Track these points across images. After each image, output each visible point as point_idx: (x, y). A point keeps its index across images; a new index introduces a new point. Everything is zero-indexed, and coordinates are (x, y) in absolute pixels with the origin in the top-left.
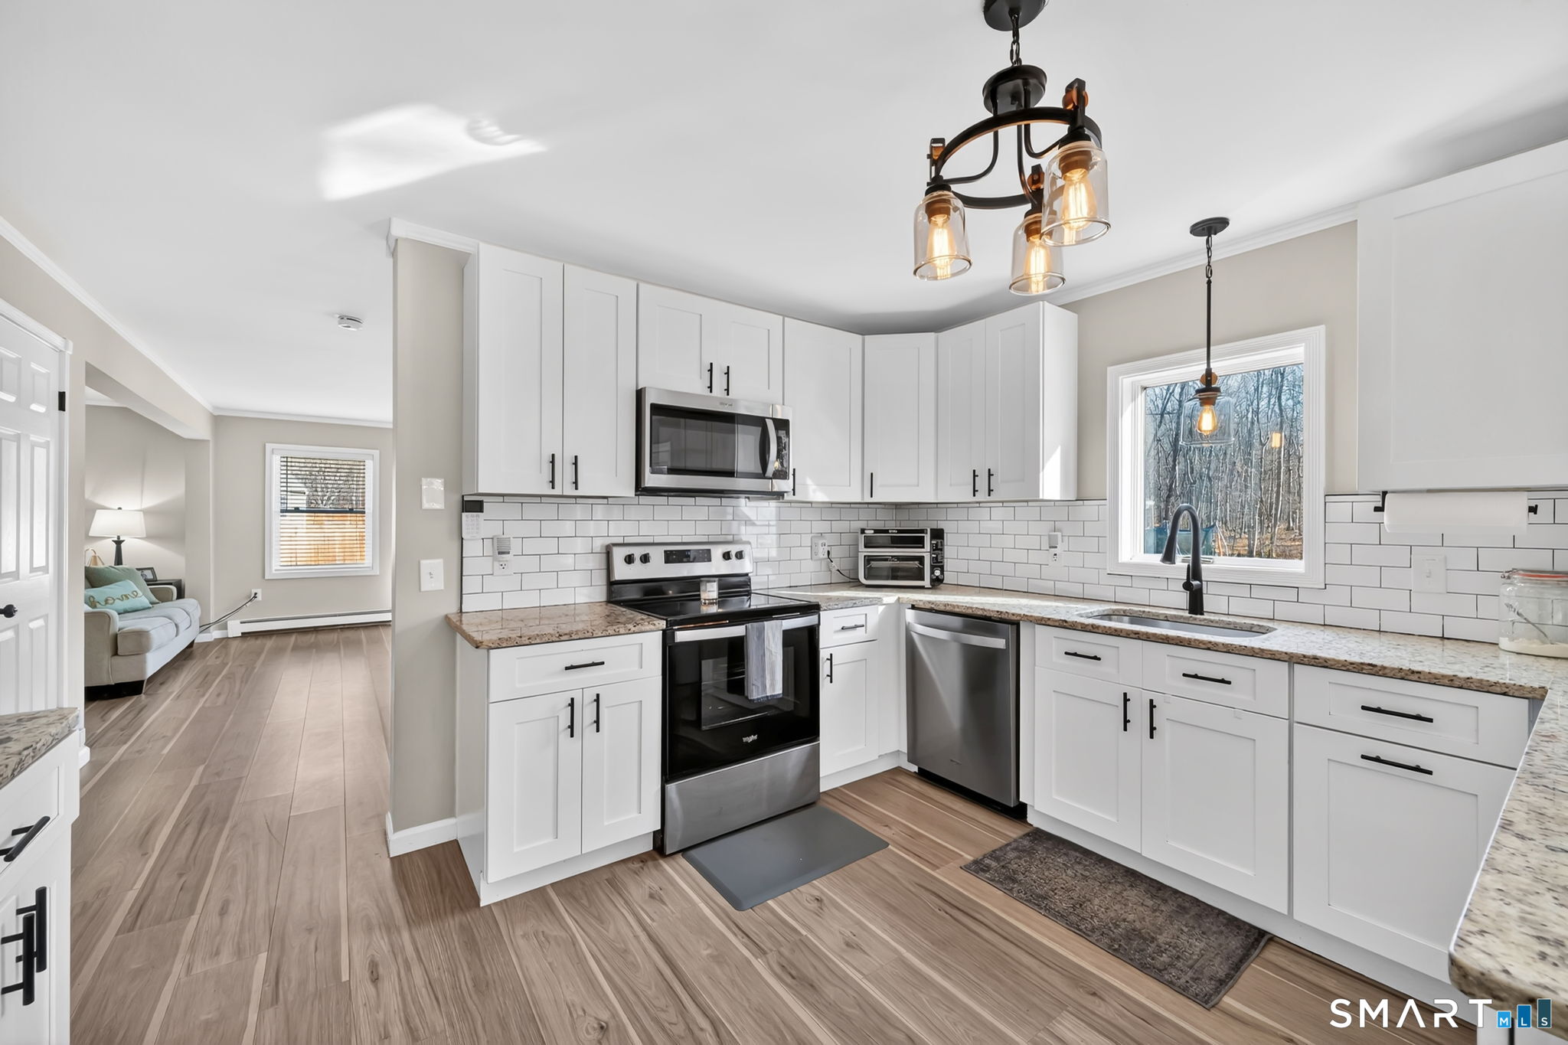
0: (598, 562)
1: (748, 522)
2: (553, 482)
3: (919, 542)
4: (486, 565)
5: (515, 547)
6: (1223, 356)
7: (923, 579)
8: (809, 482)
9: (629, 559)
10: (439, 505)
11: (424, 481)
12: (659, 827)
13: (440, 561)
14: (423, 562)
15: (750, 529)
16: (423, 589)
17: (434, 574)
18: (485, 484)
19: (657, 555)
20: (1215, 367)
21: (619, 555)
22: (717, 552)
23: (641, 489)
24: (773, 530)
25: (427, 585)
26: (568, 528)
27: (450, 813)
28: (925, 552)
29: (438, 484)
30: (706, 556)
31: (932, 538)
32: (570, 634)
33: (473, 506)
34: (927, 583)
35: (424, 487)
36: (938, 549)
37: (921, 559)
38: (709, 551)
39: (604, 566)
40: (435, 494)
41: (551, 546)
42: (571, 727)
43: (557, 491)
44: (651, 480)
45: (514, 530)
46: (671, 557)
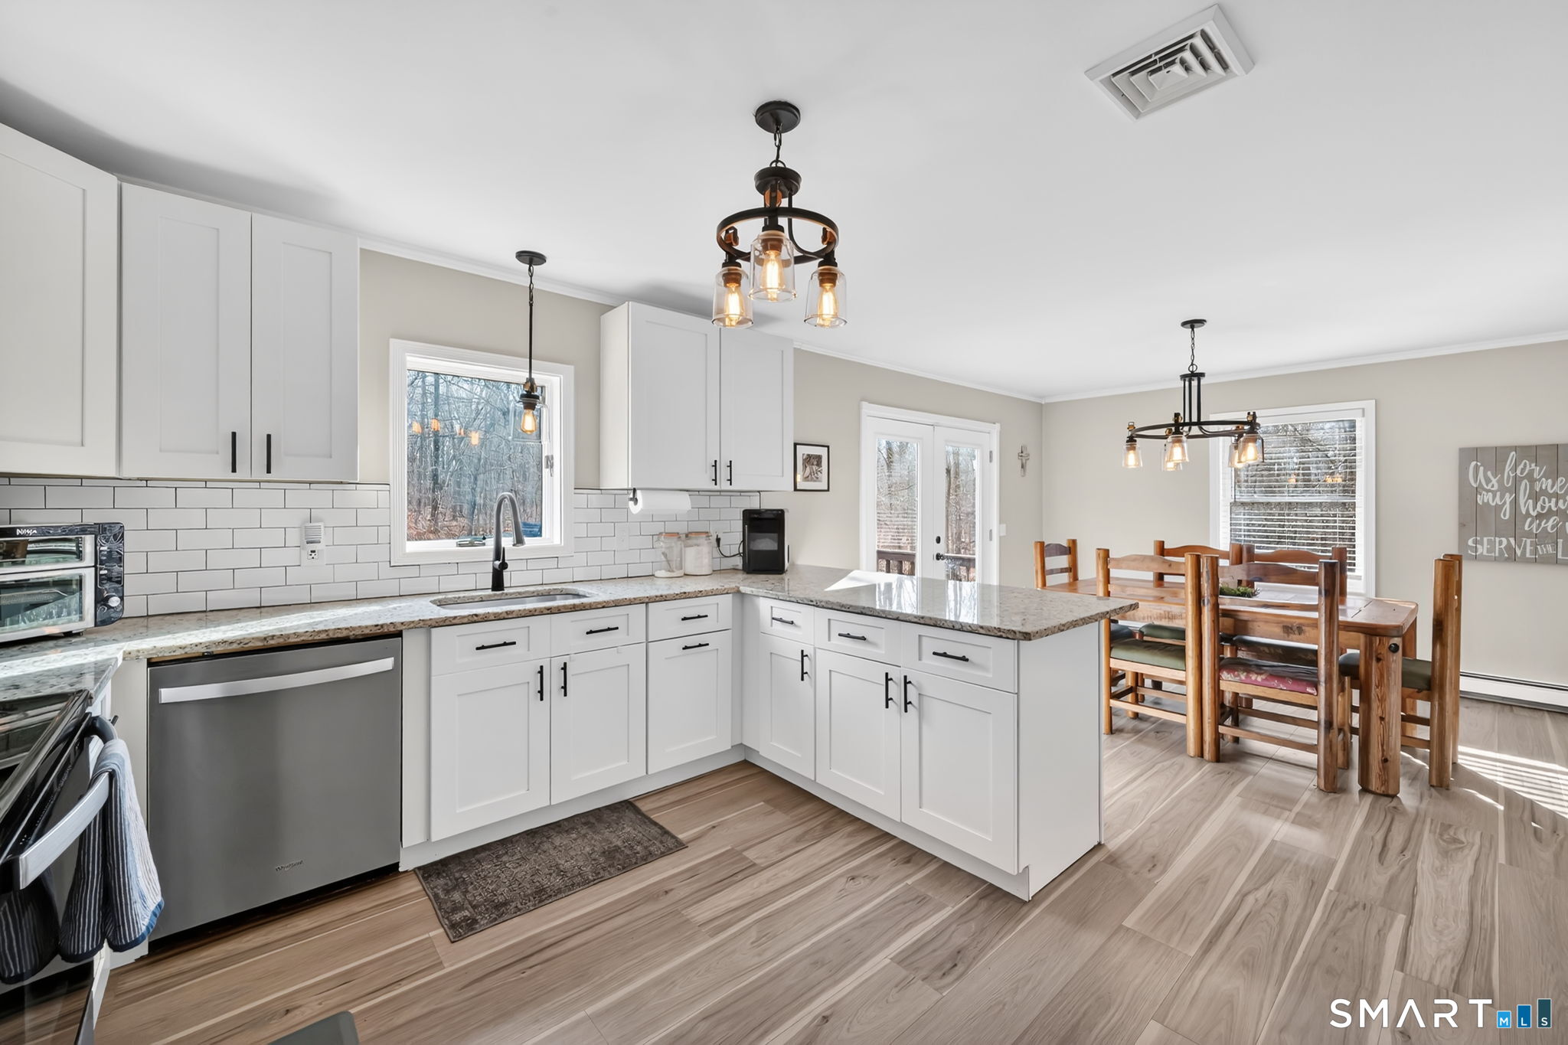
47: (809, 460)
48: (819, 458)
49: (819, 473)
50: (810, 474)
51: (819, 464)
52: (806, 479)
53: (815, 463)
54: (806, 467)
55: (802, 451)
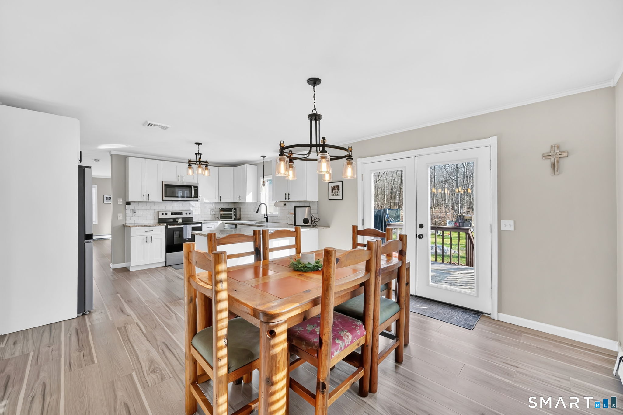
0: (156, 214)
1: (193, 206)
2: (144, 199)
3: (231, 211)
4: (131, 215)
5: (137, 211)
6: (265, 178)
7: (232, 218)
8: (204, 198)
9: (163, 214)
10: (121, 203)
11: (118, 199)
12: (165, 261)
13: (122, 214)
14: (118, 214)
15: (193, 208)
16: (118, 219)
17: (120, 217)
18: (130, 200)
19: (169, 213)
20: (264, 180)
21: (160, 213)
22: (184, 213)
23: (163, 200)
24: (199, 208)
25: (119, 218)
26: (149, 208)
27: (124, 262)
28: (232, 213)
29: (121, 200)
30: (181, 214)
31: (234, 210)
32: (146, 225)
33: (129, 204)
34: (233, 219)
35: (118, 201)
36: (235, 212)
37: (232, 214)
38: (182, 213)
39: (157, 215)
40: (120, 201)
41: (145, 211)
42: (147, 241)
43: (145, 201)
44: (165, 199)
45: (136, 208)
46: (172, 214)
47: (334, 188)
48: (338, 186)
49: (338, 193)
50: (335, 193)
51: (338, 189)
52: (333, 195)
53: (337, 189)
54: (333, 191)
55: (331, 185)
